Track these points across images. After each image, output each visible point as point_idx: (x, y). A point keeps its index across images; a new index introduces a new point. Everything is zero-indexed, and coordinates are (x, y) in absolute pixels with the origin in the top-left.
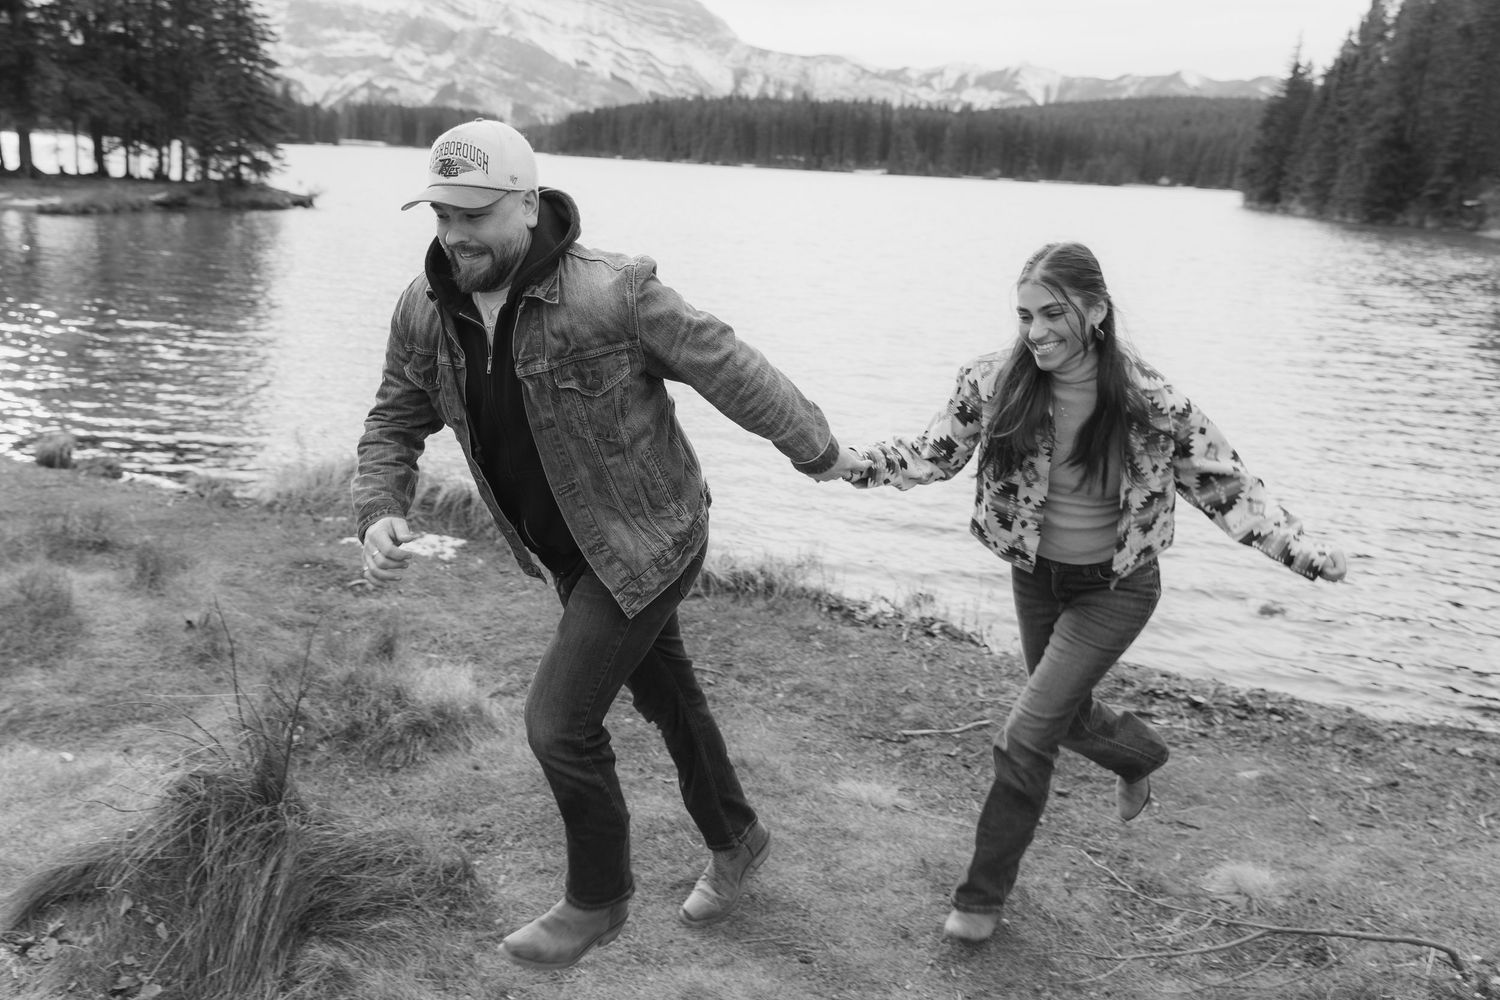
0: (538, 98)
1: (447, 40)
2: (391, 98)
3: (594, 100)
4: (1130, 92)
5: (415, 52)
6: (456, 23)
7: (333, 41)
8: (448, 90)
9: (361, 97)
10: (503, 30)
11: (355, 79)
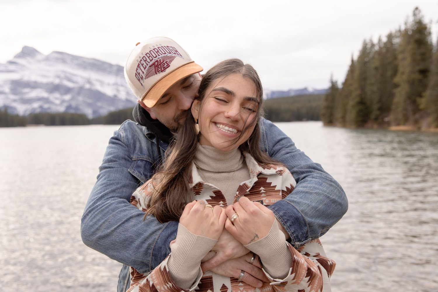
0: (101, 107)
1: (68, 90)
2: (49, 111)
3: (121, 106)
4: (292, 94)
5: (57, 95)
6: (70, 85)
7: (27, 93)
8: (69, 107)
9: (38, 111)
10: (87, 86)
11: (36, 105)
